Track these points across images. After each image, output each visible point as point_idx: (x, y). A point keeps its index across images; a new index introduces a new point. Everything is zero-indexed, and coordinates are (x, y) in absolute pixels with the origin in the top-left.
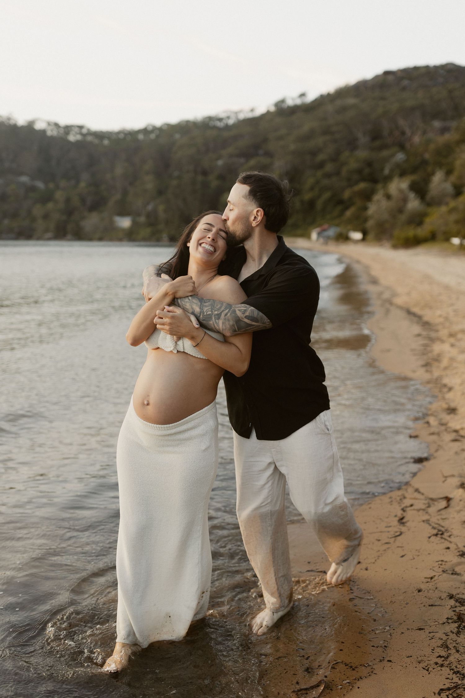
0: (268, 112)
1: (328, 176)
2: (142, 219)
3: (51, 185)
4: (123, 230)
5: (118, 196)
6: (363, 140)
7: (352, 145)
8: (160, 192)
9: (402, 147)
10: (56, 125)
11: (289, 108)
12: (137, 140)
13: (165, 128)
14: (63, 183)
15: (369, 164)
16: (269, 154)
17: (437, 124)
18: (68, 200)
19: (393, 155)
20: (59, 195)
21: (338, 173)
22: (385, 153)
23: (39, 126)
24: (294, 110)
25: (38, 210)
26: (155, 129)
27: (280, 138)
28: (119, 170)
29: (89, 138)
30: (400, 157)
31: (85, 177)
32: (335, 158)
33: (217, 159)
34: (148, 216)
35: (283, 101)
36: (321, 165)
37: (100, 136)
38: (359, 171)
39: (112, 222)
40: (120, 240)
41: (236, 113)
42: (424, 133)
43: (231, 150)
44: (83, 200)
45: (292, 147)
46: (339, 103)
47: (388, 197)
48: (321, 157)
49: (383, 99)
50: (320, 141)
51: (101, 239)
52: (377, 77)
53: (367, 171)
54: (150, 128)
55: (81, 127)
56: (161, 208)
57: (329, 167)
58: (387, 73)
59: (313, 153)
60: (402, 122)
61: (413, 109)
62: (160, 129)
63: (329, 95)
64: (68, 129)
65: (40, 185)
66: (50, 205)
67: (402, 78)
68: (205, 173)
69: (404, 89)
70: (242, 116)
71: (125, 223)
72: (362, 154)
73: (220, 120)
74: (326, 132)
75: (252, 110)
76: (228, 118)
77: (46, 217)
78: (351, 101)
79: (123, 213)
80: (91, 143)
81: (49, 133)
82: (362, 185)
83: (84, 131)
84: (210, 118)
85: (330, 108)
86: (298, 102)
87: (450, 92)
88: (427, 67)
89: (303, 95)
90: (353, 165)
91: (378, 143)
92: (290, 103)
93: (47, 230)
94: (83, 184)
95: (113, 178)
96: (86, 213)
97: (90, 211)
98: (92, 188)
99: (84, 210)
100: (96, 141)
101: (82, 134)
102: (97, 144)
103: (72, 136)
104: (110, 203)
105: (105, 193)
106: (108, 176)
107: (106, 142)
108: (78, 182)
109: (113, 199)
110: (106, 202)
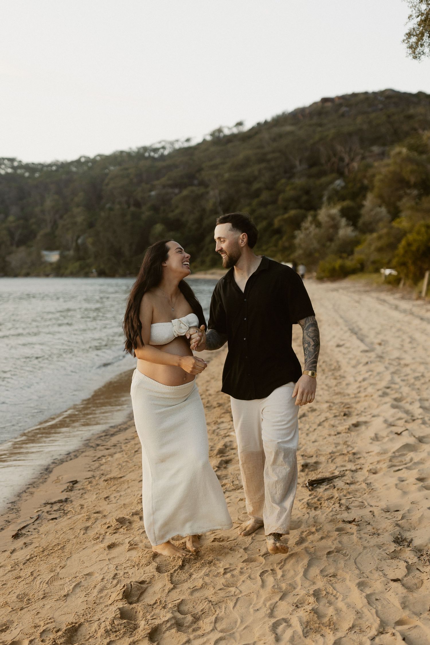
0: (204, 141)
1: (264, 204)
2: (71, 253)
4: (51, 264)
5: (47, 229)
6: (300, 167)
7: (289, 172)
8: (91, 225)
9: (341, 174)
11: (225, 136)
12: (69, 172)
13: (98, 158)
15: (307, 192)
16: (203, 184)
17: (376, 149)
19: (332, 182)
21: (274, 202)
22: (324, 180)
24: (232, 139)
26: (88, 160)
27: (215, 167)
28: (49, 203)
29: (19, 171)
30: (339, 183)
31: (14, 210)
32: (270, 187)
33: (151, 191)
34: (78, 249)
35: (220, 130)
36: (257, 194)
37: (31, 168)
38: (296, 199)
39: (40, 256)
40: (47, 275)
41: (172, 143)
42: (363, 158)
43: (164, 180)
44: (11, 234)
45: (227, 176)
46: (275, 130)
47: (319, 225)
48: (256, 186)
49: (320, 125)
50: (255, 169)
51: (27, 275)
52: (315, 104)
53: (304, 198)
54: (83, 160)
55: (12, 160)
56: (90, 240)
57: (265, 196)
58: (325, 100)
59: (249, 182)
60: (339, 148)
61: (350, 134)
62: (94, 161)
63: (266, 122)
67: (341, 105)
68: (138, 205)
69: (343, 115)
70: (177, 146)
71: (54, 257)
72: (299, 181)
73: (156, 150)
74: (262, 159)
75: (188, 140)
76: (164, 148)
78: (289, 128)
79: (51, 248)
80: (22, 176)
82: (292, 213)
83: (16, 164)
84: (145, 149)
85: (266, 135)
86: (235, 131)
87: (389, 116)
89: (240, 124)
90: (290, 193)
91: (315, 170)
92: (227, 132)
94: (11, 218)
95: (43, 212)
96: (14, 248)
97: (18, 246)
98: (21, 222)
99: (12, 245)
100: (27, 174)
101: (13, 167)
102: (29, 178)
103: (3, 169)
104: (39, 237)
105: (34, 227)
106: (37, 209)
107: (37, 175)
108: (7, 215)
109: (42, 233)
110: (35, 236)
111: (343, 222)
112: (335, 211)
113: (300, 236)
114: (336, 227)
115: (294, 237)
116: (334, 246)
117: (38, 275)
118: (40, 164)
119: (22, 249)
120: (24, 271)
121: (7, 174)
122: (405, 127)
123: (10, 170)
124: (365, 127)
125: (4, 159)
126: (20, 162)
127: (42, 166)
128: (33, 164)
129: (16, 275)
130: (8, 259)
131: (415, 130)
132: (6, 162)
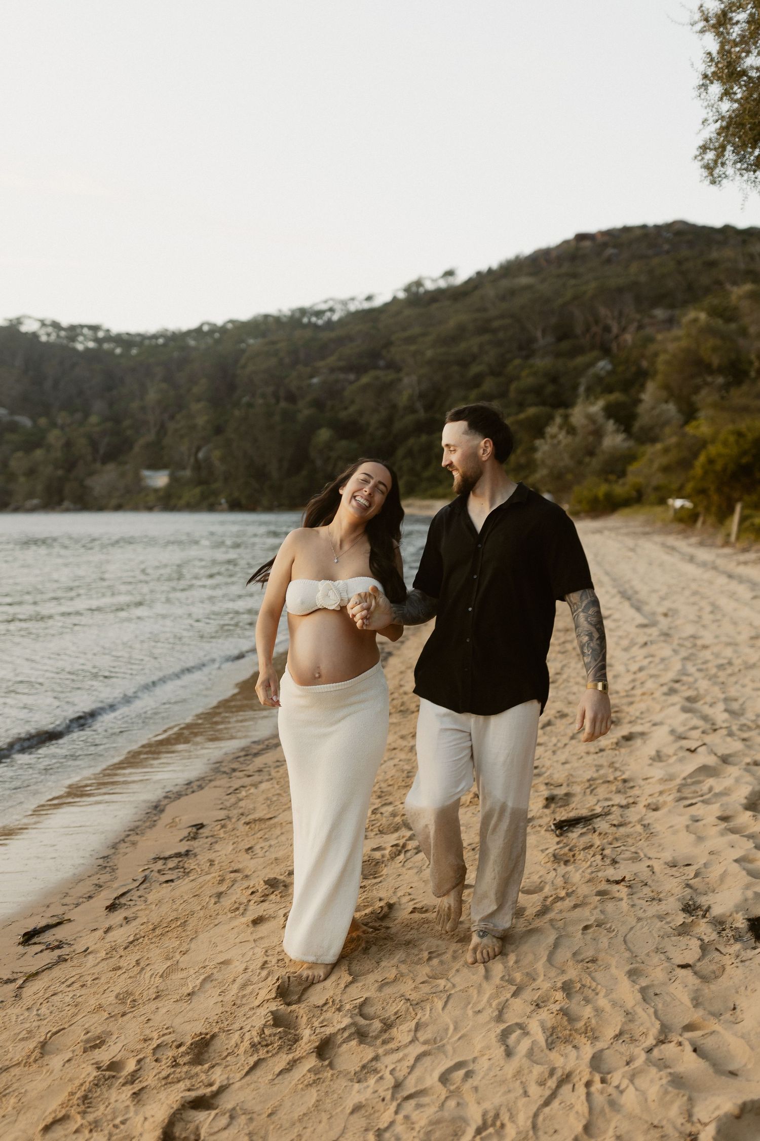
0: (395, 299)
2: (188, 473)
3: (43, 421)
4: (156, 490)
5: (150, 436)
6: (543, 341)
7: (527, 348)
8: (219, 430)
9: (606, 351)
10: (56, 325)
11: (427, 292)
12: (185, 348)
13: (230, 326)
14: (62, 418)
15: (554, 379)
16: (392, 366)
17: (660, 313)
18: (68, 445)
19: (592, 364)
20: (54, 437)
21: (503, 395)
22: (580, 360)
23: (29, 327)
24: (437, 295)
25: (18, 462)
26: (214, 329)
27: (411, 340)
28: (152, 396)
29: (106, 346)
30: (603, 365)
31: (98, 406)
32: (496, 371)
33: (312, 376)
34: (197, 467)
35: (419, 283)
36: (476, 382)
37: (126, 341)
38: (537, 391)
39: (138, 479)
40: (150, 509)
41: (344, 303)
42: (640, 327)
43: (331, 360)
44: (94, 444)
45: (429, 353)
46: (505, 283)
47: (571, 430)
48: (475, 369)
49: (574, 276)
50: (473, 343)
51: (118, 508)
52: (566, 243)
53: (550, 389)
54: (206, 328)
55: (95, 328)
56: (217, 454)
57: (489, 385)
58: (581, 237)
59: (464, 364)
60: (603, 311)
61: (620, 290)
62: (223, 330)
63: (490, 271)
64: (74, 331)
65: (25, 421)
66: (39, 453)
67: (605, 245)
68: (292, 398)
69: (609, 261)
70: (353, 307)
71: (160, 480)
72: (542, 363)
73: (319, 314)
74: (484, 328)
75: (369, 298)
76: (331, 310)
77: (31, 472)
78: (524, 280)
79: (155, 466)
80: (111, 353)
81: (44, 338)
82: (532, 411)
83: (101, 334)
84: (303, 311)
85: (490, 292)
86: (442, 284)
87: (679, 263)
88: (644, 227)
89: (450, 273)
90: (527, 380)
91: (565, 345)
92: (429, 286)
93: (31, 495)
94: (94, 419)
95: (143, 409)
96: (98, 465)
97: (104, 462)
98: (109, 424)
99: (94, 460)
100: (118, 351)
101: (96, 340)
102: (121, 356)
103: (81, 343)
104: (137, 449)
105: (129, 432)
106: (135, 405)
107: (134, 351)
108: (87, 415)
109: (142, 441)
110: (131, 447)
111: (610, 425)
112: (596, 408)
113: (543, 447)
114: (598, 434)
115: (534, 449)
116: (595, 463)
117: (135, 508)
118: (139, 335)
119: (111, 467)
120: (114, 502)
121: (87, 350)
122: (705, 280)
123: (91, 345)
124: (643, 279)
125: (82, 327)
126: (108, 331)
127: (143, 337)
128: (128, 334)
129: (101, 508)
130: (89, 482)
131: (719, 283)
132: (85, 331)
